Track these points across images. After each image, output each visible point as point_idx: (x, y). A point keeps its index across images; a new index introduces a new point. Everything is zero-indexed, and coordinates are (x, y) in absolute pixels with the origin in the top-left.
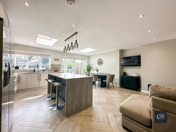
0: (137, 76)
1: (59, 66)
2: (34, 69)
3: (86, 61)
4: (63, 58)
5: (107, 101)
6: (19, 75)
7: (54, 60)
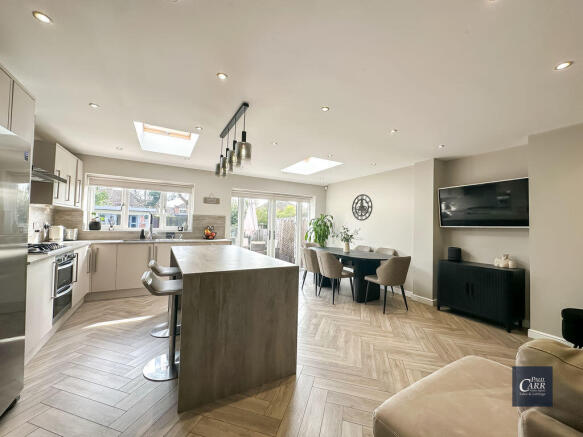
0: (511, 265)
1: (219, 222)
2: (143, 231)
3: (313, 202)
4: (234, 194)
5: (359, 365)
6: (96, 247)
7: (202, 201)
